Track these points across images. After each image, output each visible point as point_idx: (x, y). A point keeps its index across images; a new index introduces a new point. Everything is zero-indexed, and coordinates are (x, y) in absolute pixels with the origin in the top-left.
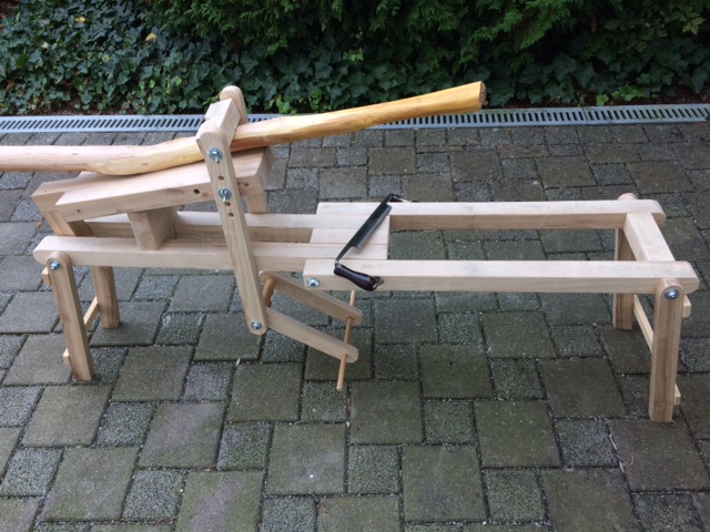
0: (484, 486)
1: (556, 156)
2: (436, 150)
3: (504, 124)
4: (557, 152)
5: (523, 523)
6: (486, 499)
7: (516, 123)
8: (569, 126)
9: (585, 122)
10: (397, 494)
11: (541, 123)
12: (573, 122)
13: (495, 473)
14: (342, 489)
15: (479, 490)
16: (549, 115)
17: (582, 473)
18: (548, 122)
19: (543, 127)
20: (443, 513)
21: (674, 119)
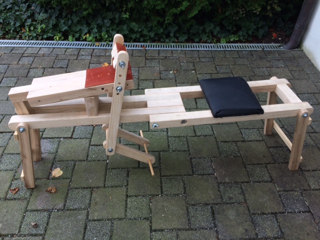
0: (161, 183)
1: (203, 62)
2: (154, 58)
3: (183, 49)
4: (203, 60)
5: (175, 195)
6: (161, 187)
7: (188, 49)
8: (209, 51)
9: (215, 49)
10: (126, 186)
11: (198, 49)
12: (210, 49)
13: (166, 178)
14: (103, 185)
15: (159, 184)
16: (201, 46)
17: (200, 177)
18: (200, 49)
19: (198, 51)
20: (144, 193)
21: (250, 49)
